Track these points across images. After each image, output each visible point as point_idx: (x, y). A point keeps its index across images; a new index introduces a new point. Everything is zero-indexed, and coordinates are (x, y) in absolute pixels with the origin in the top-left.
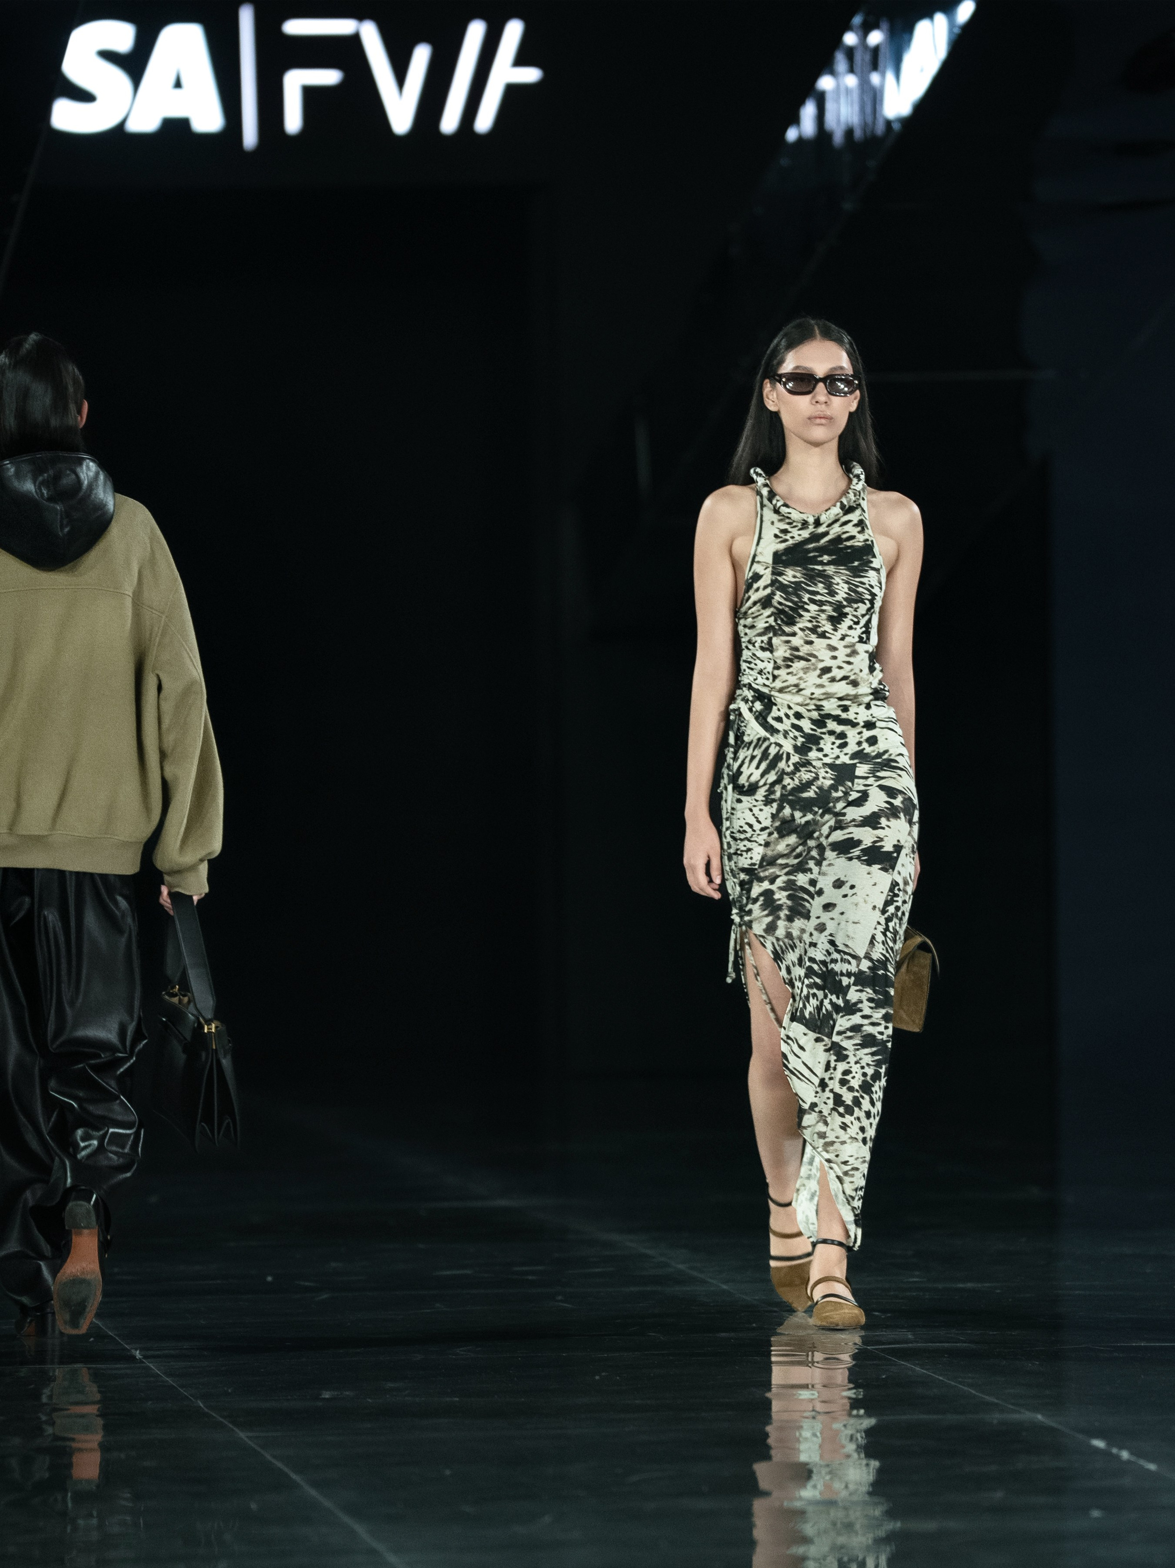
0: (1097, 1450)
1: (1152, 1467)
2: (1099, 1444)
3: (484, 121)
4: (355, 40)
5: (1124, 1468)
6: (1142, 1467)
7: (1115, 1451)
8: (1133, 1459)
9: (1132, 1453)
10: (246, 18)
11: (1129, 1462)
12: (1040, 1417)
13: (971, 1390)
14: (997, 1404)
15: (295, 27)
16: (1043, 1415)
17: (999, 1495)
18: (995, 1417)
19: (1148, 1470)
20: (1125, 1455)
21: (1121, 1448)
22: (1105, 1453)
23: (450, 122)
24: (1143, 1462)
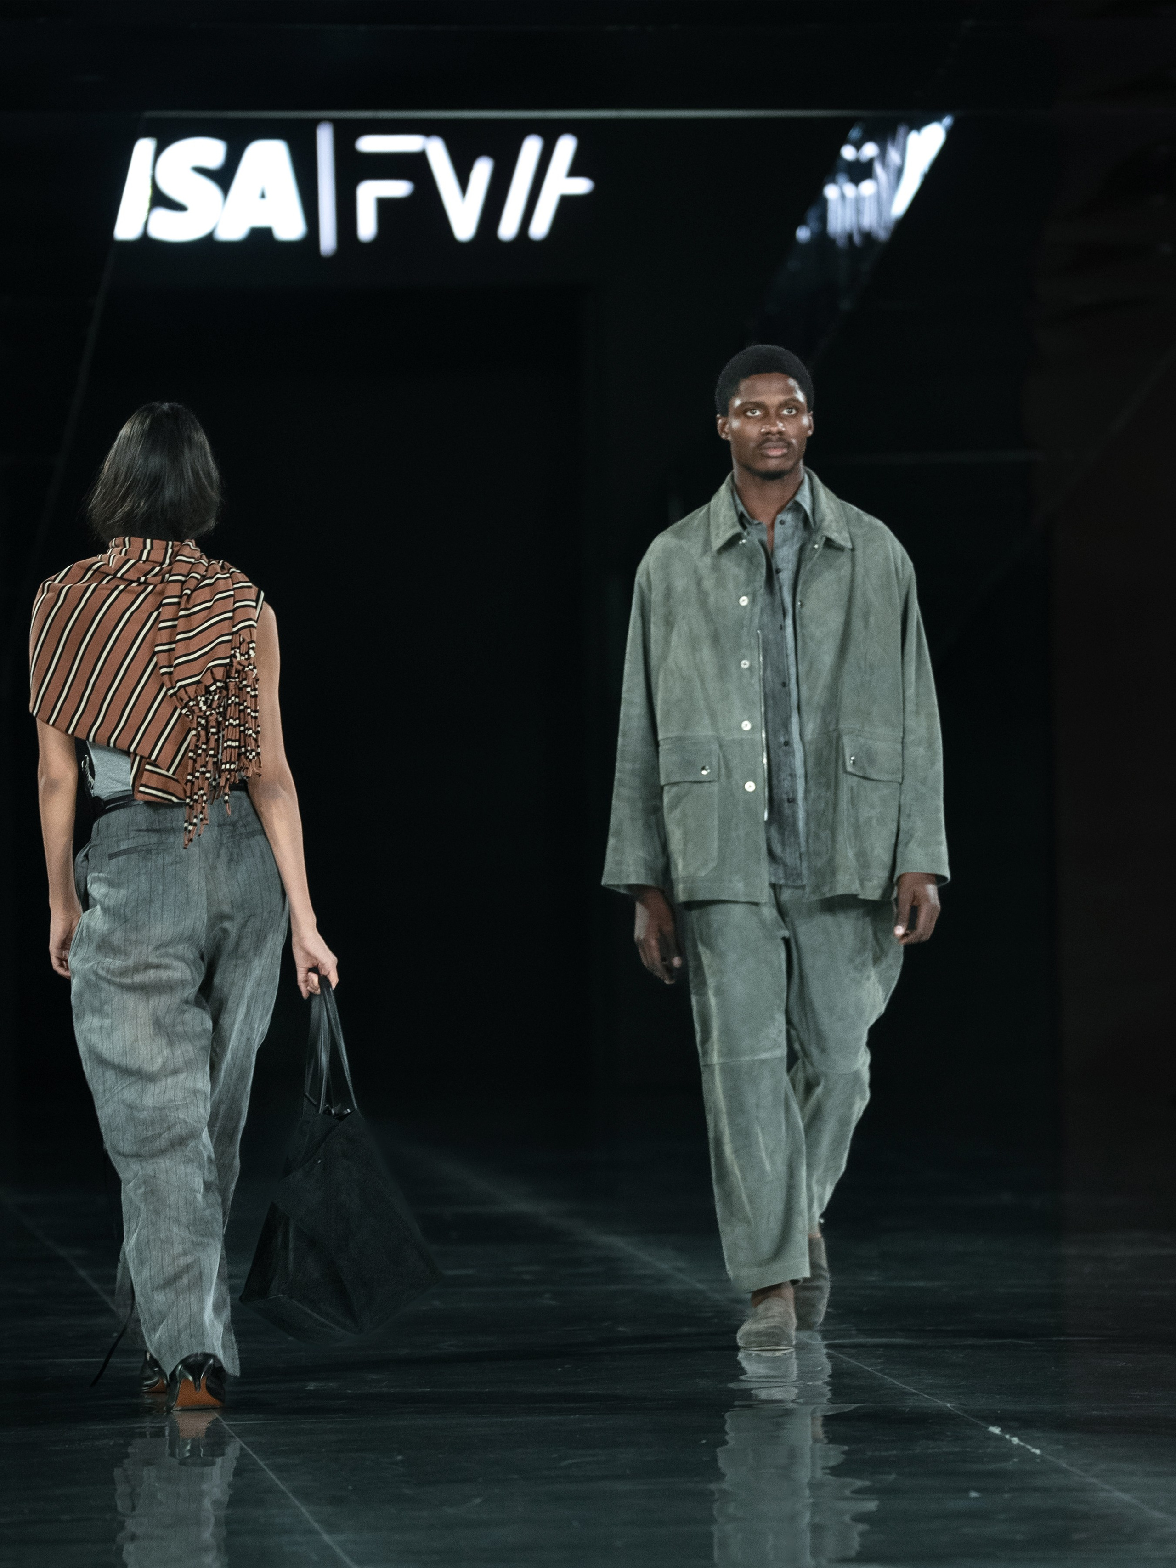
0: (992, 1436)
1: (1038, 1452)
2: (996, 1430)
3: (540, 228)
5: (1011, 1452)
6: (1028, 1450)
7: (1007, 1436)
8: (1022, 1444)
9: (1023, 1440)
10: (325, 138)
11: (1018, 1445)
12: (947, 1404)
13: (893, 1381)
14: (912, 1394)
15: (369, 144)
16: (951, 1402)
17: (892, 1477)
18: (909, 1404)
19: (1034, 1454)
20: (1015, 1440)
21: (1013, 1434)
22: (998, 1439)
23: (508, 229)
24: (1029, 1447)
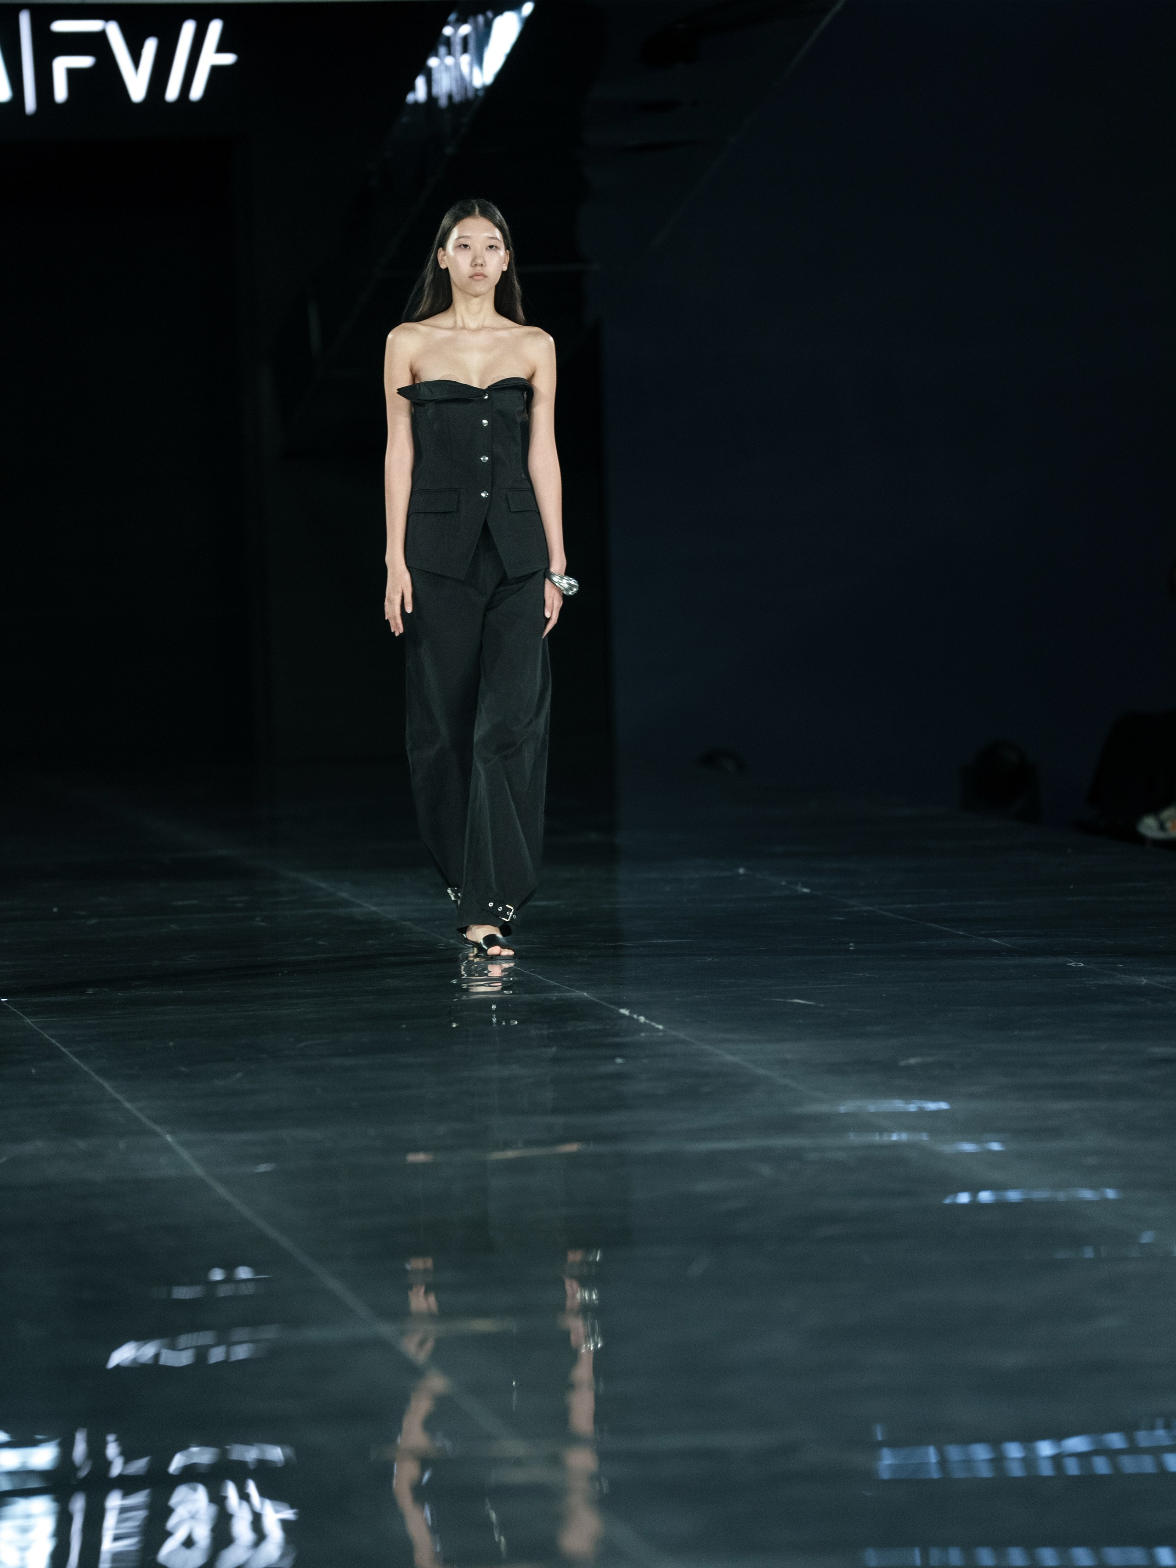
0: (624, 1016)
1: (661, 1027)
2: (625, 1012)
3: (197, 92)
4: (102, 36)
5: (641, 1028)
6: (654, 1027)
7: (635, 1016)
8: (648, 1022)
9: (646, 1018)
10: (25, 20)
11: (645, 1023)
12: (585, 994)
13: (540, 977)
14: (555, 986)
15: (60, 26)
16: (587, 993)
17: (554, 1050)
18: (554, 996)
19: (657, 1029)
20: (642, 1019)
21: (639, 1015)
22: (630, 1018)
23: (172, 93)
24: (653, 1024)
